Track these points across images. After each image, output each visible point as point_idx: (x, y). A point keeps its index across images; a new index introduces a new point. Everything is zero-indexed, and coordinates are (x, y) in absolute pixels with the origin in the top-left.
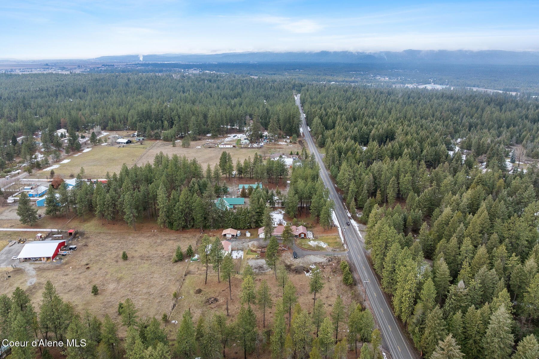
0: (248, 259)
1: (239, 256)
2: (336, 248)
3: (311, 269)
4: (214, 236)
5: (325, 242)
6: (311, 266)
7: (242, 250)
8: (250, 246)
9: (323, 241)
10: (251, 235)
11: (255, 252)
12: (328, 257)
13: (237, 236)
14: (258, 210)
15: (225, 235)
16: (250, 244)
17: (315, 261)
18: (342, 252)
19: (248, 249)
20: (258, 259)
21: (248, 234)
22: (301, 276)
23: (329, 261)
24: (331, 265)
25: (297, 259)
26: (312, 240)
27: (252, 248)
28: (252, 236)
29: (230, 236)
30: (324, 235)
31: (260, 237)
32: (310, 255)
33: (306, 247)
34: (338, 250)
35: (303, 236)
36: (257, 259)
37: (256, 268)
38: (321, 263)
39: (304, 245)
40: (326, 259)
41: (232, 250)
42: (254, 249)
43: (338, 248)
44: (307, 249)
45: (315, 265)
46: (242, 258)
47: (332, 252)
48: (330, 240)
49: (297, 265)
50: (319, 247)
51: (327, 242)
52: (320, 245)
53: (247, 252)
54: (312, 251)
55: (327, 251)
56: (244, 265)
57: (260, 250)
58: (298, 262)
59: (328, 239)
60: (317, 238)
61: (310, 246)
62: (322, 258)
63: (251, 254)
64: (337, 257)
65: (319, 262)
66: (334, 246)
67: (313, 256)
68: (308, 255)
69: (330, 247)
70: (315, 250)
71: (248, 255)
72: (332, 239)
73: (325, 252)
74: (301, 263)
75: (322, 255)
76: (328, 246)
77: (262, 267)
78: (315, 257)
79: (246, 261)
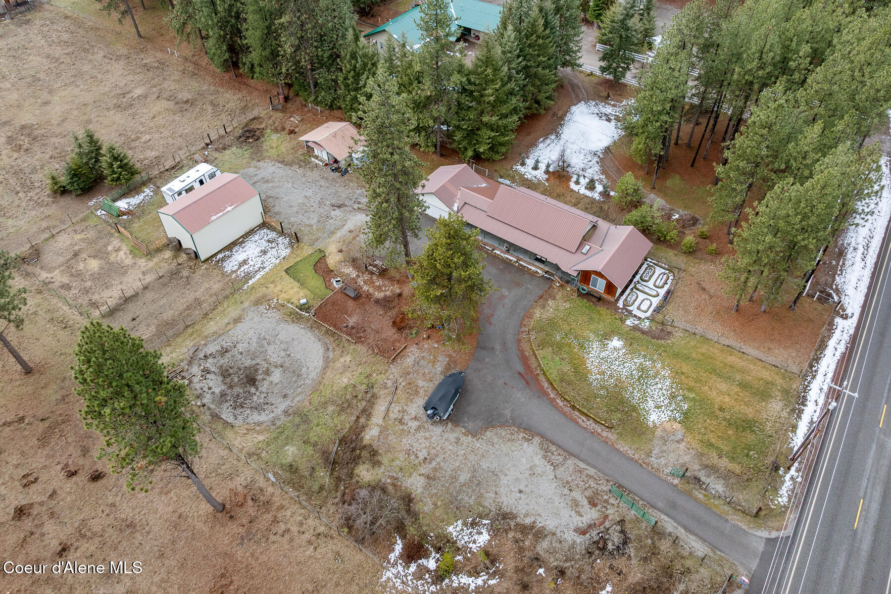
1: (253, 264)
2: (712, 469)
3: (445, 547)
4: (292, 132)
5: (688, 387)
6: (453, 530)
7: (296, 239)
8: (338, 234)
9: (677, 374)
11: (326, 273)
12: (618, 511)
17: (509, 501)
18: (737, 520)
19: (321, 244)
20: (294, 318)
23: (600, 546)
25: (436, 430)
26: (631, 333)
27: (332, 249)
29: (325, 156)
30: (715, 331)
32: (530, 432)
33: (555, 367)
34: (718, 487)
35: (600, 286)
36: (297, 314)
38: (540, 534)
39: (562, 346)
40: (591, 515)
41: (262, 225)
42: (335, 260)
43: (726, 476)
44: (548, 380)
45: (495, 532)
46: (251, 282)
47: (676, 481)
48: (723, 386)
49: (397, 469)
50: (622, 402)
51: (690, 389)
52: (637, 395)
53: (298, 259)
54: (568, 410)
55: (649, 455)
56: (212, 327)
57: (354, 274)
58: (422, 455)
59: (713, 371)
60: (669, 333)
61: (576, 371)
62: (577, 495)
63: (298, 281)
64: (665, 546)
65: (528, 521)
66: (720, 444)
67: (539, 451)
68: (519, 427)
69: (689, 438)
70: (585, 411)
71: (287, 277)
72: (744, 386)
73: (637, 457)
74: (425, 469)
75: (592, 471)
76: (677, 426)
77: (259, 377)
78: (539, 470)
79: (246, 304)
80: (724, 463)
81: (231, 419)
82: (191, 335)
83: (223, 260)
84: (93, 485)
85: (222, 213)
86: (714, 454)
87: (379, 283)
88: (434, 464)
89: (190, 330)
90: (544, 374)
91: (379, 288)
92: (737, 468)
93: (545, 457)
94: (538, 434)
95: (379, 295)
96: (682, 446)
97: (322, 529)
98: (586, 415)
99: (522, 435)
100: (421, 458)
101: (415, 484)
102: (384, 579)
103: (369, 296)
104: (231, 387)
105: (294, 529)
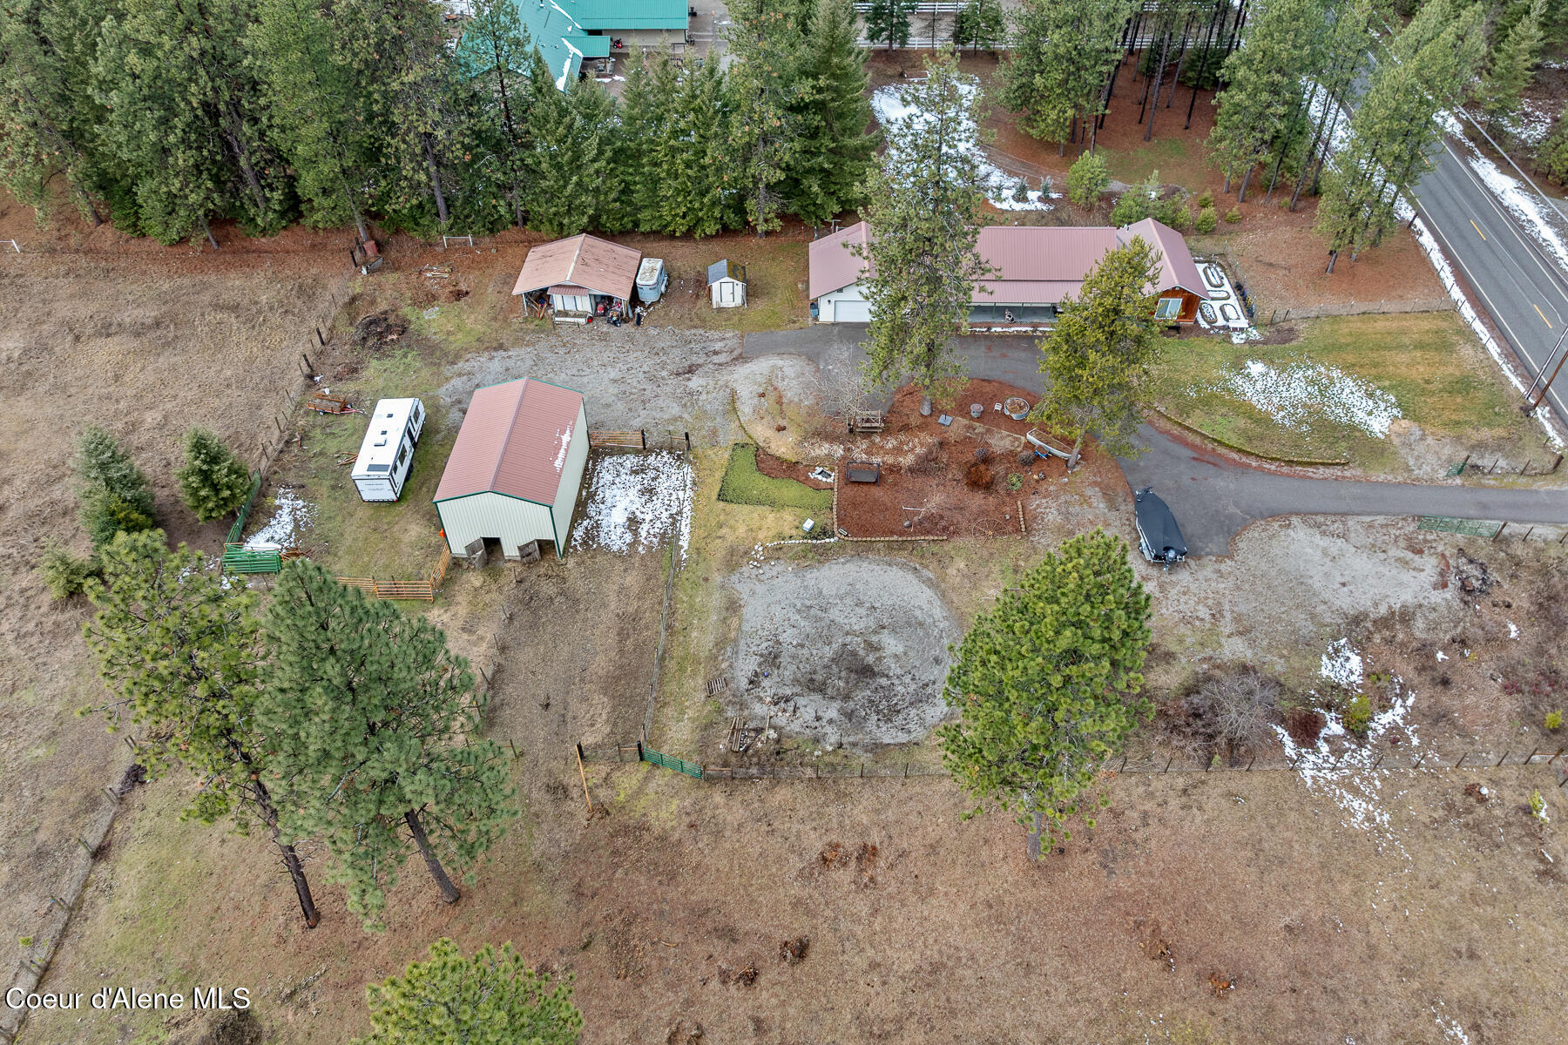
0: (735, 558)
1: (654, 517)
2: (1480, 446)
3: (1334, 697)
4: (459, 295)
5: (1373, 377)
6: (1327, 670)
7: (682, 450)
8: (746, 409)
9: (1348, 369)
10: (751, 293)
11: (791, 470)
12: (1446, 543)
13: (635, 299)
14: (803, 90)
15: (541, 297)
16: (747, 379)
17: (1346, 602)
18: (1544, 486)
19: (731, 435)
20: (824, 555)
21: (727, 292)
22: (1253, 782)
23: (1466, 591)
24: (1496, 640)
25: (1183, 577)
26: (1254, 350)
27: (762, 432)
28: (761, 305)
29: (585, 305)
30: (1331, 303)
31: (826, 314)
32: (1282, 515)
33: (1226, 428)
34: (1500, 462)
36: (816, 548)
37: (814, 686)
38: (1405, 617)
39: (1207, 403)
40: (1430, 564)
41: (596, 453)
42: (783, 446)
43: (1498, 447)
44: (1231, 448)
45: (1360, 647)
46: (684, 543)
47: (1458, 481)
48: (1403, 357)
49: (1198, 648)
50: (1335, 426)
51: (1378, 378)
52: (1339, 411)
53: (719, 475)
54: (1285, 469)
55: (1409, 470)
56: (702, 639)
57: (839, 451)
58: (1203, 612)
59: (1378, 347)
60: (1291, 330)
61: (1258, 421)
62: (1394, 552)
63: (759, 503)
64: (1519, 549)
65: (1383, 610)
66: (1461, 417)
67: (1311, 531)
68: (1263, 518)
69: (1429, 429)
70: (1306, 459)
71: (730, 507)
72: (1420, 346)
73: (1400, 479)
74: (1227, 626)
75: (1380, 520)
76: (1405, 423)
77: (870, 659)
78: (1334, 551)
79: (717, 578)
80: (1486, 433)
81: (903, 738)
82: (682, 669)
83: (590, 536)
84: (806, 966)
85: (562, 451)
86: (1469, 431)
87: (891, 443)
88: (1228, 615)
89: (672, 665)
90: (1220, 443)
91: (898, 451)
92: (1501, 432)
93: (1323, 533)
94: (1291, 514)
95: (907, 460)
96: (1430, 440)
97: (1180, 782)
98: (1310, 464)
99: (1276, 525)
100: (1208, 617)
101: (1235, 649)
102: (1309, 782)
103: (894, 469)
104: (847, 698)
105: (1149, 806)
